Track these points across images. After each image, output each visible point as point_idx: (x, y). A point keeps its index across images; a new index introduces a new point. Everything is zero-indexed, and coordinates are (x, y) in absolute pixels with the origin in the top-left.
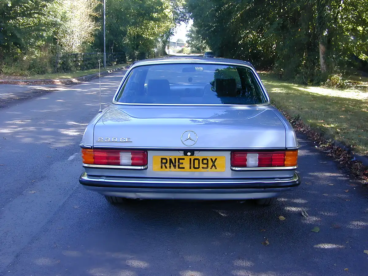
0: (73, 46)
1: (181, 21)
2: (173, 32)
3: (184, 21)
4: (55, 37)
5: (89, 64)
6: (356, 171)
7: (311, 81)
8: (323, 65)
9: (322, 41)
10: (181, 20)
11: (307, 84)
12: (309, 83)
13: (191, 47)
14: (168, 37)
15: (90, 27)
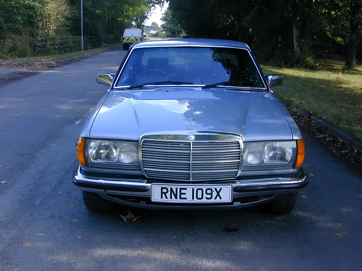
0: (50, 30)
1: (156, 5)
2: (148, 15)
3: (159, 4)
4: (31, 20)
5: (67, 47)
6: (313, 130)
7: (285, 64)
8: (296, 48)
9: (296, 25)
10: (156, 3)
11: (282, 66)
12: (284, 65)
13: (167, 31)
14: (142, 21)
15: (66, 10)
